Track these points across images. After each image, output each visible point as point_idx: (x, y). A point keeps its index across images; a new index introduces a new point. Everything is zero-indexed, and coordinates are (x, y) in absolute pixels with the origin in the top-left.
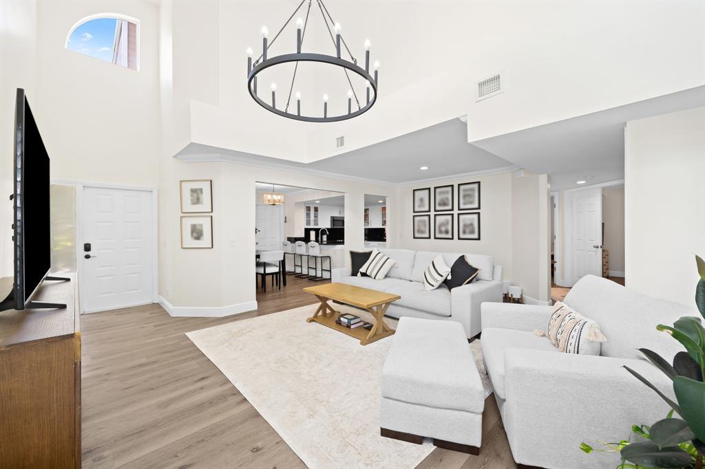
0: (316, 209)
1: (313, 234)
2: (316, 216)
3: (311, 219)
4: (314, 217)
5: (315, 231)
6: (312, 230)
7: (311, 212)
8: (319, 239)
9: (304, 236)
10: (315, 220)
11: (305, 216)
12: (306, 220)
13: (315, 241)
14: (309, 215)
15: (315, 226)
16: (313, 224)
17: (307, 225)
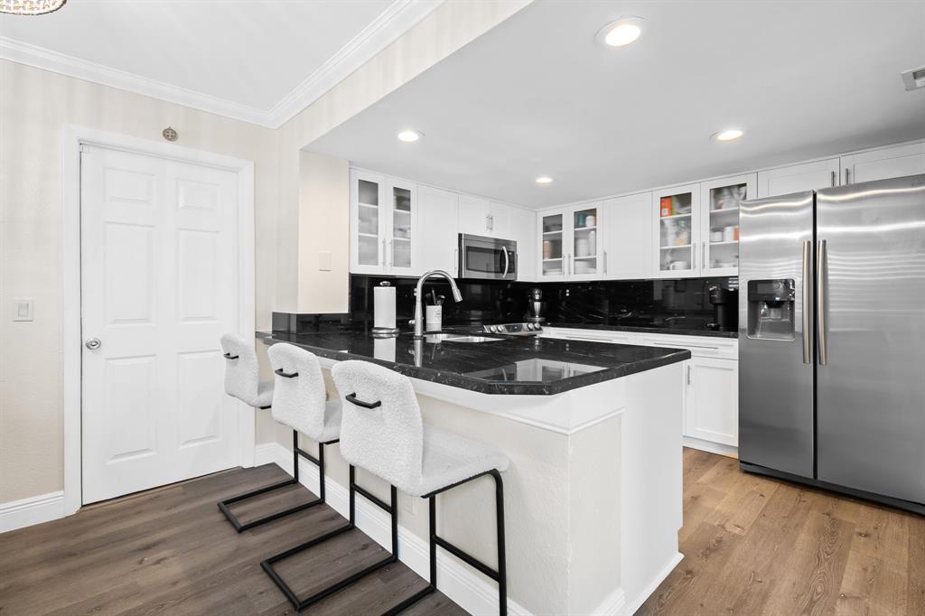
0: (402, 199)
2: (402, 229)
3: (380, 238)
4: (394, 229)
5: (394, 288)
6: (385, 285)
7: (381, 207)
8: (412, 328)
9: (345, 310)
10: (396, 243)
11: (356, 222)
12: (361, 239)
13: (397, 339)
14: (374, 219)
15: (395, 264)
16: (389, 259)
17: (360, 263)
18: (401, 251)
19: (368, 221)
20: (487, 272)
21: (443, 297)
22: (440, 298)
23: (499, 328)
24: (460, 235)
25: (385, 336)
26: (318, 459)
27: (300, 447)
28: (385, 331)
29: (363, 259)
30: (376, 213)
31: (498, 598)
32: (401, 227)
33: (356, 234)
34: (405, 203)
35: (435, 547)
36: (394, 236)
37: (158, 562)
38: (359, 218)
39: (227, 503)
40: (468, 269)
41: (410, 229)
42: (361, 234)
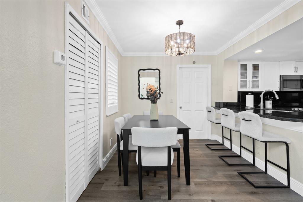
0: (256, 67)
1: (250, 100)
2: (255, 76)
3: (248, 80)
4: (253, 77)
5: (253, 95)
6: (250, 94)
7: (248, 71)
8: (260, 107)
9: (236, 101)
10: (253, 81)
11: (240, 76)
12: (241, 81)
13: (254, 110)
14: (246, 75)
15: (253, 88)
16: (251, 86)
17: (241, 88)
18: (255, 84)
19: (244, 75)
20: (296, 88)
21: (273, 98)
22: (271, 98)
23: (299, 109)
24: (280, 76)
25: (250, 109)
26: (230, 139)
27: (224, 136)
28: (250, 108)
29: (242, 86)
30: (246, 73)
31: (287, 176)
32: (256, 76)
33: (240, 79)
34: (257, 68)
35: (267, 162)
36: (253, 79)
37: (197, 150)
38: (241, 75)
39: (208, 144)
40: (284, 88)
41: (259, 76)
42: (241, 80)
